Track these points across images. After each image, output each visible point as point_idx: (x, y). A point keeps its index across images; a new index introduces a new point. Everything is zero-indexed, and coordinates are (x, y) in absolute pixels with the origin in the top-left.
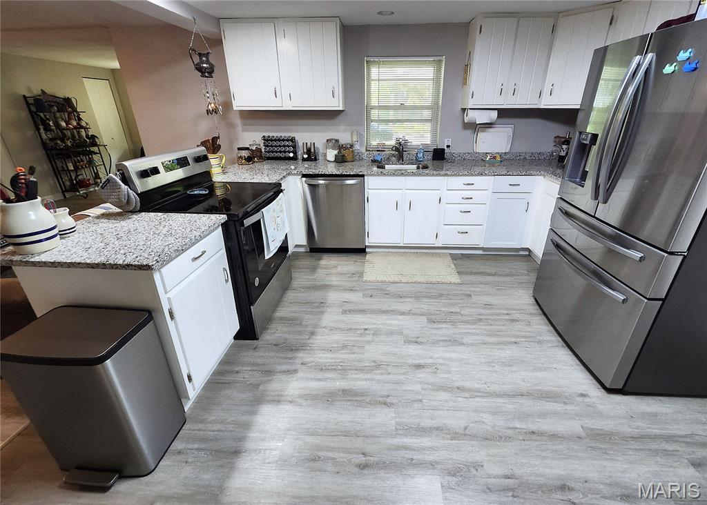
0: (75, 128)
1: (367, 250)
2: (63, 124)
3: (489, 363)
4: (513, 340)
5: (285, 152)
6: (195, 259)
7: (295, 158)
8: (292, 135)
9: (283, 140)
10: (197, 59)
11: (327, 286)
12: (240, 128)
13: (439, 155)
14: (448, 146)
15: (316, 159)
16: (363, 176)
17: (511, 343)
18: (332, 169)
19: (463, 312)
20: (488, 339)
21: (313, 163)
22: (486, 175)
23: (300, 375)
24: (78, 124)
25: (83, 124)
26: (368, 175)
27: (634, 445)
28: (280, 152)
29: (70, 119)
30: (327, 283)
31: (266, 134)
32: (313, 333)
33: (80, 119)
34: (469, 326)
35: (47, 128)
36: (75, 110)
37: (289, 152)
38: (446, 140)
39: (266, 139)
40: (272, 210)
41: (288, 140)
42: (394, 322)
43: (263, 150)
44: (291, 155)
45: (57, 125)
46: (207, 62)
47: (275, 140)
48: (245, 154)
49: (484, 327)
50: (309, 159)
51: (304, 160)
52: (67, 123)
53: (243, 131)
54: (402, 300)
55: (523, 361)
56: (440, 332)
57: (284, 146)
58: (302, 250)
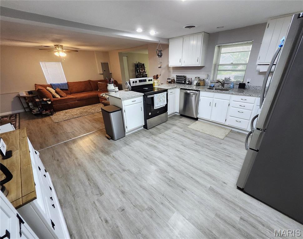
0: (143, 72)
1: (198, 120)
2: (141, 71)
3: (201, 160)
4: (219, 160)
5: (182, 81)
6: (133, 101)
7: (184, 83)
8: (185, 75)
9: (182, 77)
10: (158, 52)
11: (175, 125)
12: (172, 72)
13: (242, 86)
14: (248, 82)
15: (191, 84)
16: (199, 91)
17: (218, 160)
18: (194, 88)
19: (210, 146)
20: (209, 155)
21: (190, 86)
22: (253, 96)
23: (150, 139)
24: (144, 71)
25: (145, 71)
26: (201, 91)
27: (224, 200)
28: (180, 81)
29: (143, 69)
30: (176, 124)
31: (177, 75)
32: (160, 133)
33: (145, 70)
34: (208, 150)
35: (138, 72)
36: (144, 67)
37: (183, 81)
38: (248, 80)
39: (177, 76)
40: (158, 95)
41: (183, 77)
42: (184, 139)
43: (175, 80)
44: (183, 82)
45: (140, 71)
46: (161, 53)
47: (179, 77)
48: (169, 81)
49: (214, 153)
50: (188, 84)
51: (187, 84)
52: (142, 71)
53: (173, 73)
54: (193, 136)
55: (215, 166)
56: (196, 147)
57: (182, 79)
58: (178, 114)
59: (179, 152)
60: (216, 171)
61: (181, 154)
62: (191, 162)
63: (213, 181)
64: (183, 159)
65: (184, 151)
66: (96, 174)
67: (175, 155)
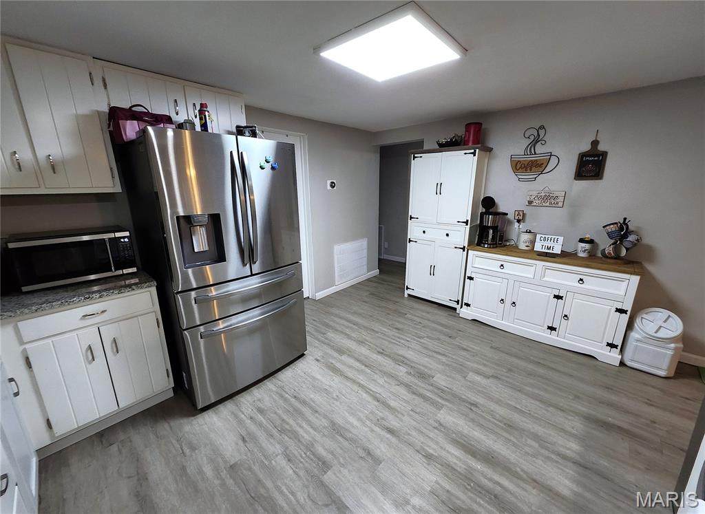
3: (336, 400)
4: (293, 400)
20: (308, 413)
56: (334, 447)
59: (387, 424)
60: (319, 377)
61: (383, 419)
62: (362, 393)
63: (333, 362)
64: (378, 401)
65: (372, 431)
66: (543, 371)
67: (400, 416)
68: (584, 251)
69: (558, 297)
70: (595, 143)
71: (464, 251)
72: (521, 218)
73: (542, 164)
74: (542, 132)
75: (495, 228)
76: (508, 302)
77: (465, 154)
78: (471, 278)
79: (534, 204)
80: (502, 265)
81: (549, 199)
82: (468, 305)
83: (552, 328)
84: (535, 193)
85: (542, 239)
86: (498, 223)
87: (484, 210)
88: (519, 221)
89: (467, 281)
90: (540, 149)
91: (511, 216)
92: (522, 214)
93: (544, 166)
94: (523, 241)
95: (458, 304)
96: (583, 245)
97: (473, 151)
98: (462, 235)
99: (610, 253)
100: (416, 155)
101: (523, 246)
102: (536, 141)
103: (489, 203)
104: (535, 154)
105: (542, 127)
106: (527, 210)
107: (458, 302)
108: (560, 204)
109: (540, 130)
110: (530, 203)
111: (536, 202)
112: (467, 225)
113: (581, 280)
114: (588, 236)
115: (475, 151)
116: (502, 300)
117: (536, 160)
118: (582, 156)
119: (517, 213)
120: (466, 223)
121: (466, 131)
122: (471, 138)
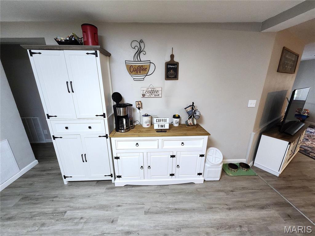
68: (177, 123)
69: (173, 156)
70: (172, 56)
71: (107, 138)
72: (140, 106)
73: (146, 68)
74: (142, 45)
75: (126, 117)
76: (146, 167)
77: (88, 54)
78: (117, 158)
79: (146, 96)
80: (137, 144)
81: (153, 93)
82: (119, 177)
83: (172, 175)
84: (145, 89)
85: (157, 121)
86: (127, 113)
87: (115, 103)
88: (139, 108)
89: (115, 160)
90: (143, 57)
91: (134, 106)
92: (140, 104)
93: (147, 70)
94: (145, 122)
95: (112, 177)
96: (176, 119)
97: (94, 52)
98: (102, 126)
99: (191, 124)
100: (33, 51)
101: (145, 125)
102: (139, 52)
103: (117, 97)
104: (141, 61)
105: (141, 41)
106: (143, 100)
107: (111, 175)
108: (160, 96)
109: (141, 43)
110: (144, 95)
111: (147, 95)
112: (105, 117)
113: (183, 143)
114: (177, 114)
115: (96, 52)
116: (142, 167)
117: (142, 66)
118: (167, 64)
119: (137, 103)
120: (104, 115)
121: (83, 32)
122: (90, 40)
